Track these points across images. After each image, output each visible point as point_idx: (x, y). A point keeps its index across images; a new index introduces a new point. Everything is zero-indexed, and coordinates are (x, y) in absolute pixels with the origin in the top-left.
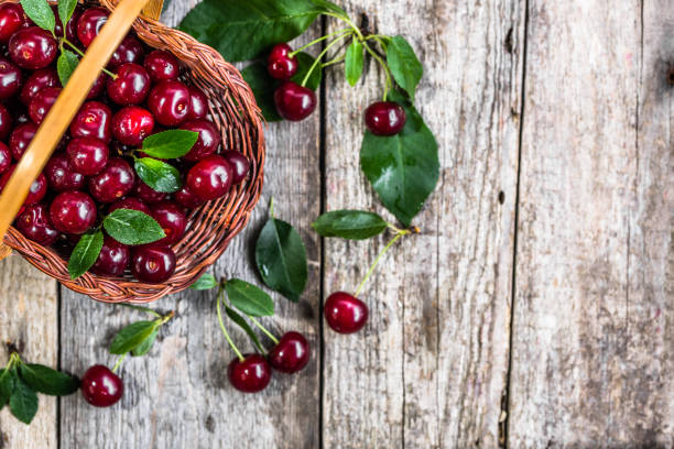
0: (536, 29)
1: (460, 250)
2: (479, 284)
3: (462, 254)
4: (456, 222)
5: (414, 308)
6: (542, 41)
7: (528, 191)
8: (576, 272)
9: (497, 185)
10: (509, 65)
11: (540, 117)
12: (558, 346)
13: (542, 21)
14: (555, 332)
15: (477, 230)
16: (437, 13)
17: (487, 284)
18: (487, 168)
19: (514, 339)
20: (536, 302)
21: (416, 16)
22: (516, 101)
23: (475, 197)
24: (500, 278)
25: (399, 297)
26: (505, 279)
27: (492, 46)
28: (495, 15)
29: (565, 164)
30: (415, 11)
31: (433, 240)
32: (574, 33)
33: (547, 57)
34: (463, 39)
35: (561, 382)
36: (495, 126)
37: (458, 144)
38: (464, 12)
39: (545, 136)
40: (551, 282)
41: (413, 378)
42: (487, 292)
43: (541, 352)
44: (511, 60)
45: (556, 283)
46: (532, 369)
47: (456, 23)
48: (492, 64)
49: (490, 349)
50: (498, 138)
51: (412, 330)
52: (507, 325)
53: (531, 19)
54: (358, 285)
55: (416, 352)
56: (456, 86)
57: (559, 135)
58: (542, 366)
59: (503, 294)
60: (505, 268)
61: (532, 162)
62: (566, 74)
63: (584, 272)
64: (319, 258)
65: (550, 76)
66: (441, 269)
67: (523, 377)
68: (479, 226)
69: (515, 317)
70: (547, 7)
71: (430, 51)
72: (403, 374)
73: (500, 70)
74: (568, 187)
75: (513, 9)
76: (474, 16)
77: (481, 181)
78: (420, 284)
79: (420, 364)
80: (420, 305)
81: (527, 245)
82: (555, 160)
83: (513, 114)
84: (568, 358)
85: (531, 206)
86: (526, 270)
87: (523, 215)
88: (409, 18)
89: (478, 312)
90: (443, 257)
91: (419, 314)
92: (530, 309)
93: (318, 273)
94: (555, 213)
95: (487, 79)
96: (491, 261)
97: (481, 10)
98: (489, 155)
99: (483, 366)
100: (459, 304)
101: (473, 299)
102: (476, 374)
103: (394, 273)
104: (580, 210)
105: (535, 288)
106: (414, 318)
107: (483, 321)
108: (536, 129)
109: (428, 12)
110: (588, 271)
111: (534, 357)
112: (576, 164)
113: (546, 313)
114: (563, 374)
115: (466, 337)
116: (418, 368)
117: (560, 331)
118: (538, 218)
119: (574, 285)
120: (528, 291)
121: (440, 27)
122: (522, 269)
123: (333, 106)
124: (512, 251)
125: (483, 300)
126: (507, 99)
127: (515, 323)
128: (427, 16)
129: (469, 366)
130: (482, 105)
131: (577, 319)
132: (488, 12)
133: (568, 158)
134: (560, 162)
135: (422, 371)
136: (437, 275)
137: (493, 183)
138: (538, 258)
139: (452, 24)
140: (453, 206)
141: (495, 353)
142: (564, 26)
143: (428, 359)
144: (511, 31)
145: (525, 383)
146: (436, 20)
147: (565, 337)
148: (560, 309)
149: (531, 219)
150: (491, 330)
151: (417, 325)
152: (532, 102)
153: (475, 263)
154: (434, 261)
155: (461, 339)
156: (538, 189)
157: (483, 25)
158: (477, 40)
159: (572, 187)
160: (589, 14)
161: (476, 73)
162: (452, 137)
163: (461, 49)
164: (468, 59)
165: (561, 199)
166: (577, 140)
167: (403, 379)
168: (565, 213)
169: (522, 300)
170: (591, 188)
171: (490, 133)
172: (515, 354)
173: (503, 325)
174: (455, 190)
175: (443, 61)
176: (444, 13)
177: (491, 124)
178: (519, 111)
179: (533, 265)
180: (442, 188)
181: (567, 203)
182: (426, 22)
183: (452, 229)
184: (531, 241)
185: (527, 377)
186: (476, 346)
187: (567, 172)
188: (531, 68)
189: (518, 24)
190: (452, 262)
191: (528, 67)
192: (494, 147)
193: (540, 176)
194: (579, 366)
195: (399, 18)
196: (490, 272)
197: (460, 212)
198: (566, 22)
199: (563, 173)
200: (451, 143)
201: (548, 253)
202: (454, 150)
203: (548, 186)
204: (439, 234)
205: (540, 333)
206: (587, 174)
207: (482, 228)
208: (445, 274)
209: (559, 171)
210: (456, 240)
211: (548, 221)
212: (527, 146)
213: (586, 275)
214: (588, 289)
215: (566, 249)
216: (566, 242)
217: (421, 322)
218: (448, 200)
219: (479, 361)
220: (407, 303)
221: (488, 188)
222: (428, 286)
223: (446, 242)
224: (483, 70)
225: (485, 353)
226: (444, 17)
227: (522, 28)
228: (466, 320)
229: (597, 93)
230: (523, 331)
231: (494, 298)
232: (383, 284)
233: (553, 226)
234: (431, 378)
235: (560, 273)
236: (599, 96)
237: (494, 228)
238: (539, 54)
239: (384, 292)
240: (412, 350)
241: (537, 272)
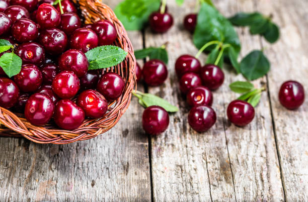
1: (240, 137)
2: (256, 152)
3: (242, 139)
5: (214, 163)
15: (250, 129)
17: (262, 152)
25: (203, 158)
31: (221, 132)
40: (303, 153)
41: (218, 197)
42: (261, 156)
45: (307, 154)
51: (214, 173)
55: (219, 184)
64: (147, 141)
66: (229, 145)
68: (251, 127)
72: (211, 195)
78: (216, 152)
79: (222, 190)
80: (218, 162)
81: (283, 137)
85: (282, 120)
86: (286, 148)
89: (258, 166)
91: (217, 166)
92: (292, 166)
93: (147, 148)
94: (298, 123)
96: (261, 142)
99: (267, 192)
100: (244, 161)
101: (254, 159)
102: (262, 196)
103: (198, 147)
105: (293, 156)
106: (214, 168)
107: (262, 170)
111: (300, 189)
113: (304, 167)
115: (252, 177)
116: (221, 192)
118: (288, 125)
120: (289, 158)
122: (283, 147)
125: (260, 160)
127: (284, 172)
129: (257, 192)
135: (224, 193)
136: (227, 148)
138: (291, 142)
143: (227, 187)
149: (283, 126)
150: (268, 174)
151: (217, 171)
153: (251, 143)
155: (249, 178)
167: (211, 198)
168: (304, 123)
169: (286, 161)
179: (289, 146)
184: (286, 135)
186: (260, 182)
190: (236, 142)
196: (262, 148)
201: (298, 140)
204: (225, 129)
208: (232, 148)
211: (295, 127)
217: (220, 170)
219: (263, 189)
220: (208, 160)
222: (222, 153)
223: (230, 133)
225: (266, 185)
228: (250, 169)
232: (191, 152)
233: (298, 128)
234: (231, 197)
237: (261, 128)
239: (193, 156)
240: (215, 183)
241: (293, 149)
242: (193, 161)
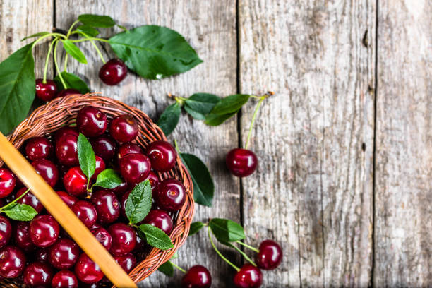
0: (384, 31)
1: (337, 184)
2: (350, 207)
3: (338, 187)
4: (333, 165)
5: (306, 225)
6: (388, 40)
7: (382, 142)
8: (416, 198)
9: (360, 139)
10: (366, 55)
11: (388, 91)
12: (406, 250)
13: (387, 26)
14: (404, 240)
15: (348, 170)
16: (316, 21)
17: (356, 207)
18: (353, 127)
19: (376, 246)
20: (390, 219)
21: (301, 23)
22: (372, 81)
23: (346, 147)
24: (365, 203)
25: (296, 218)
26: (368, 205)
27: (354, 42)
28: (355, 21)
29: (406, 123)
30: (301, 19)
31: (318, 177)
32: (409, 33)
33: (392, 50)
34: (334, 38)
35: (409, 275)
36: (358, 98)
37: (333, 111)
38: (335, 19)
39: (392, 104)
40: (400, 205)
41: (307, 275)
42: (356, 213)
43: (394, 254)
44: (368, 52)
45: (403, 206)
46: (389, 267)
47: (329, 27)
48: (354, 55)
49: (360, 253)
50: (360, 106)
51: (305, 241)
52: (370, 237)
53: (380, 24)
54: (267, 210)
55: (308, 257)
56: (330, 70)
57: (402, 104)
58: (396, 265)
59: (367, 214)
60: (368, 196)
61: (384, 122)
62: (405, 62)
63: (422, 198)
64: (239, 191)
65: (394, 63)
66: (324, 197)
67: (383, 272)
68: (349, 167)
69: (376, 230)
70: (390, 16)
71: (312, 47)
72: (300, 272)
73: (360, 59)
74: (409, 138)
75: (367, 17)
76: (341, 22)
77: (350, 136)
78: (310, 209)
79: (312, 265)
80: (310, 223)
81: (382, 179)
82: (399, 121)
83: (370, 89)
84: (413, 259)
85: (384, 152)
86: (382, 198)
87: (379, 159)
88: (297, 24)
89: (351, 227)
90: (325, 189)
91: (309, 230)
92: (386, 225)
93: (238, 202)
94: (401, 157)
95: (351, 66)
96: (358, 191)
97: (346, 18)
98: (354, 118)
99: (355, 265)
100: (337, 222)
101: (347, 218)
102: (350, 271)
103: (292, 201)
104: (418, 155)
105: (389, 210)
106: (306, 233)
107: (354, 233)
108: (386, 99)
109: (310, 20)
110: (425, 197)
111: (390, 258)
112: (414, 123)
113: (397, 227)
114: (411, 270)
115: (342, 245)
116: (310, 268)
117: (407, 239)
118: (390, 161)
119: (416, 207)
120: (384, 212)
121: (318, 30)
122: (380, 196)
123: (246, 86)
124: (372, 184)
125: (353, 218)
126: (365, 79)
127: (376, 234)
128: (309, 22)
129: (346, 265)
130: (348, 83)
131: (419, 231)
132: (350, 19)
133: (409, 119)
134: (403, 122)
135: (313, 270)
136: (321, 202)
137: (358, 137)
138: (390, 189)
139: (326, 28)
140: (331, 154)
141: (363, 256)
142: (402, 29)
143: (317, 261)
144: (366, 32)
145: (385, 276)
146: (315, 26)
147: (411, 243)
148: (407, 224)
149: (384, 162)
150: (360, 240)
151: (309, 237)
152: (383, 81)
153: (348, 193)
154: (319, 192)
155: (340, 247)
156: (388, 141)
157: (347, 29)
158: (344, 39)
159: (412, 139)
160: (419, 20)
161: (344, 61)
162: (329, 106)
163: (334, 45)
164: (338, 52)
165: (405, 147)
166: (414, 107)
167: (300, 276)
168: (408, 157)
169: (380, 218)
170: (425, 139)
171: (355, 103)
172: (377, 256)
173: (368, 236)
174: (332, 142)
175: (321, 53)
176: (320, 20)
177: (355, 96)
178: (374, 87)
179: (387, 193)
180: (323, 141)
181: (409, 150)
182: (308, 27)
183: (330, 169)
184: (386, 177)
185: (385, 272)
186: (350, 251)
187: (408, 128)
188: (381, 58)
189: (371, 28)
190: (331, 193)
191: (379, 57)
192: (358, 112)
193: (389, 132)
194: (422, 264)
195: (290, 24)
196: (358, 200)
197: (336, 157)
198: (404, 26)
199: (405, 129)
200: (328, 110)
201: (397, 185)
202: (331, 115)
203: (395, 139)
204: (322, 173)
205: (393, 241)
206: (421, 130)
207: (351, 169)
208: (326, 201)
209: (402, 128)
210: (334, 177)
211: (396, 163)
212: (380, 112)
213: (424, 199)
214: (425, 210)
215: (409, 182)
216: (409, 177)
217: (311, 235)
218: (327, 149)
219: (352, 262)
220: (301, 222)
221: (355, 141)
222: (316, 210)
223: (327, 179)
224: (348, 59)
225: (356, 256)
226: (321, 23)
227: (374, 30)
228: (342, 233)
229: (426, 74)
230: (381, 240)
231: (360, 217)
232: (284, 210)
233: (399, 166)
234: (320, 275)
235: (405, 200)
236: (428, 76)
237: (360, 168)
238: (386, 48)
239: (285, 215)
240: (305, 255)
241: (390, 198)
242: (286, 223)
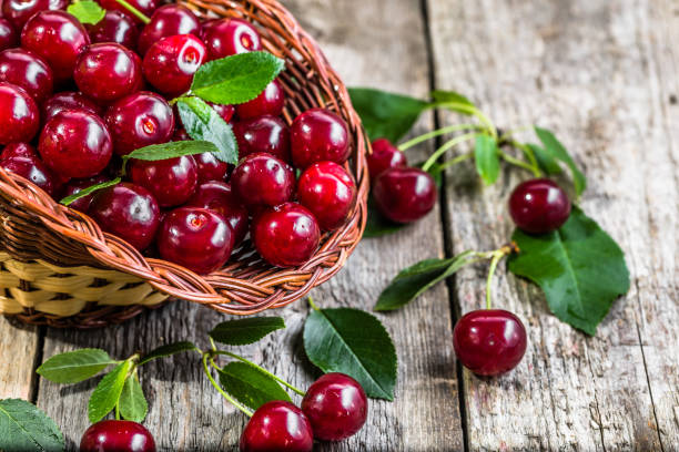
4: (666, 332)
5: (619, 429)
16: (597, 132)
25: (592, 416)
31: (635, 351)
37: (652, 252)
38: (635, 133)
47: (624, 141)
54: (523, 404)
64: (455, 375)
66: (654, 382)
71: (593, 165)
80: (629, 426)
90: (655, 369)
91: (628, 438)
93: (455, 392)
103: (579, 388)
106: (620, 441)
121: (602, 144)
123: (460, 217)
128: (582, 135)
136: (648, 390)
139: (617, 142)
140: (659, 314)
146: (596, 138)
151: (627, 448)
154: (641, 373)
157: (663, 144)
158: (657, 156)
161: (663, 186)
162: (642, 246)
163: (637, 163)
164: (648, 173)
174: (657, 298)
175: (613, 173)
176: (605, 132)
180: (637, 297)
182: (582, 140)
183: (661, 338)
190: (670, 377)
197: (671, 321)
202: (648, 258)
204: (643, 344)
208: (661, 389)
210: (671, 352)
217: (634, 446)
218: (649, 308)
220: (605, 423)
222: (638, 403)
223: (655, 353)
226: (607, 135)
239: (567, 411)
242: (569, 425)
